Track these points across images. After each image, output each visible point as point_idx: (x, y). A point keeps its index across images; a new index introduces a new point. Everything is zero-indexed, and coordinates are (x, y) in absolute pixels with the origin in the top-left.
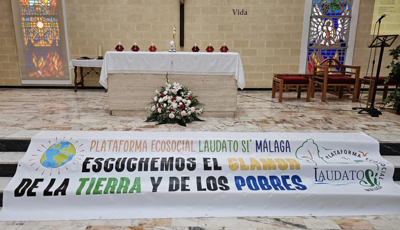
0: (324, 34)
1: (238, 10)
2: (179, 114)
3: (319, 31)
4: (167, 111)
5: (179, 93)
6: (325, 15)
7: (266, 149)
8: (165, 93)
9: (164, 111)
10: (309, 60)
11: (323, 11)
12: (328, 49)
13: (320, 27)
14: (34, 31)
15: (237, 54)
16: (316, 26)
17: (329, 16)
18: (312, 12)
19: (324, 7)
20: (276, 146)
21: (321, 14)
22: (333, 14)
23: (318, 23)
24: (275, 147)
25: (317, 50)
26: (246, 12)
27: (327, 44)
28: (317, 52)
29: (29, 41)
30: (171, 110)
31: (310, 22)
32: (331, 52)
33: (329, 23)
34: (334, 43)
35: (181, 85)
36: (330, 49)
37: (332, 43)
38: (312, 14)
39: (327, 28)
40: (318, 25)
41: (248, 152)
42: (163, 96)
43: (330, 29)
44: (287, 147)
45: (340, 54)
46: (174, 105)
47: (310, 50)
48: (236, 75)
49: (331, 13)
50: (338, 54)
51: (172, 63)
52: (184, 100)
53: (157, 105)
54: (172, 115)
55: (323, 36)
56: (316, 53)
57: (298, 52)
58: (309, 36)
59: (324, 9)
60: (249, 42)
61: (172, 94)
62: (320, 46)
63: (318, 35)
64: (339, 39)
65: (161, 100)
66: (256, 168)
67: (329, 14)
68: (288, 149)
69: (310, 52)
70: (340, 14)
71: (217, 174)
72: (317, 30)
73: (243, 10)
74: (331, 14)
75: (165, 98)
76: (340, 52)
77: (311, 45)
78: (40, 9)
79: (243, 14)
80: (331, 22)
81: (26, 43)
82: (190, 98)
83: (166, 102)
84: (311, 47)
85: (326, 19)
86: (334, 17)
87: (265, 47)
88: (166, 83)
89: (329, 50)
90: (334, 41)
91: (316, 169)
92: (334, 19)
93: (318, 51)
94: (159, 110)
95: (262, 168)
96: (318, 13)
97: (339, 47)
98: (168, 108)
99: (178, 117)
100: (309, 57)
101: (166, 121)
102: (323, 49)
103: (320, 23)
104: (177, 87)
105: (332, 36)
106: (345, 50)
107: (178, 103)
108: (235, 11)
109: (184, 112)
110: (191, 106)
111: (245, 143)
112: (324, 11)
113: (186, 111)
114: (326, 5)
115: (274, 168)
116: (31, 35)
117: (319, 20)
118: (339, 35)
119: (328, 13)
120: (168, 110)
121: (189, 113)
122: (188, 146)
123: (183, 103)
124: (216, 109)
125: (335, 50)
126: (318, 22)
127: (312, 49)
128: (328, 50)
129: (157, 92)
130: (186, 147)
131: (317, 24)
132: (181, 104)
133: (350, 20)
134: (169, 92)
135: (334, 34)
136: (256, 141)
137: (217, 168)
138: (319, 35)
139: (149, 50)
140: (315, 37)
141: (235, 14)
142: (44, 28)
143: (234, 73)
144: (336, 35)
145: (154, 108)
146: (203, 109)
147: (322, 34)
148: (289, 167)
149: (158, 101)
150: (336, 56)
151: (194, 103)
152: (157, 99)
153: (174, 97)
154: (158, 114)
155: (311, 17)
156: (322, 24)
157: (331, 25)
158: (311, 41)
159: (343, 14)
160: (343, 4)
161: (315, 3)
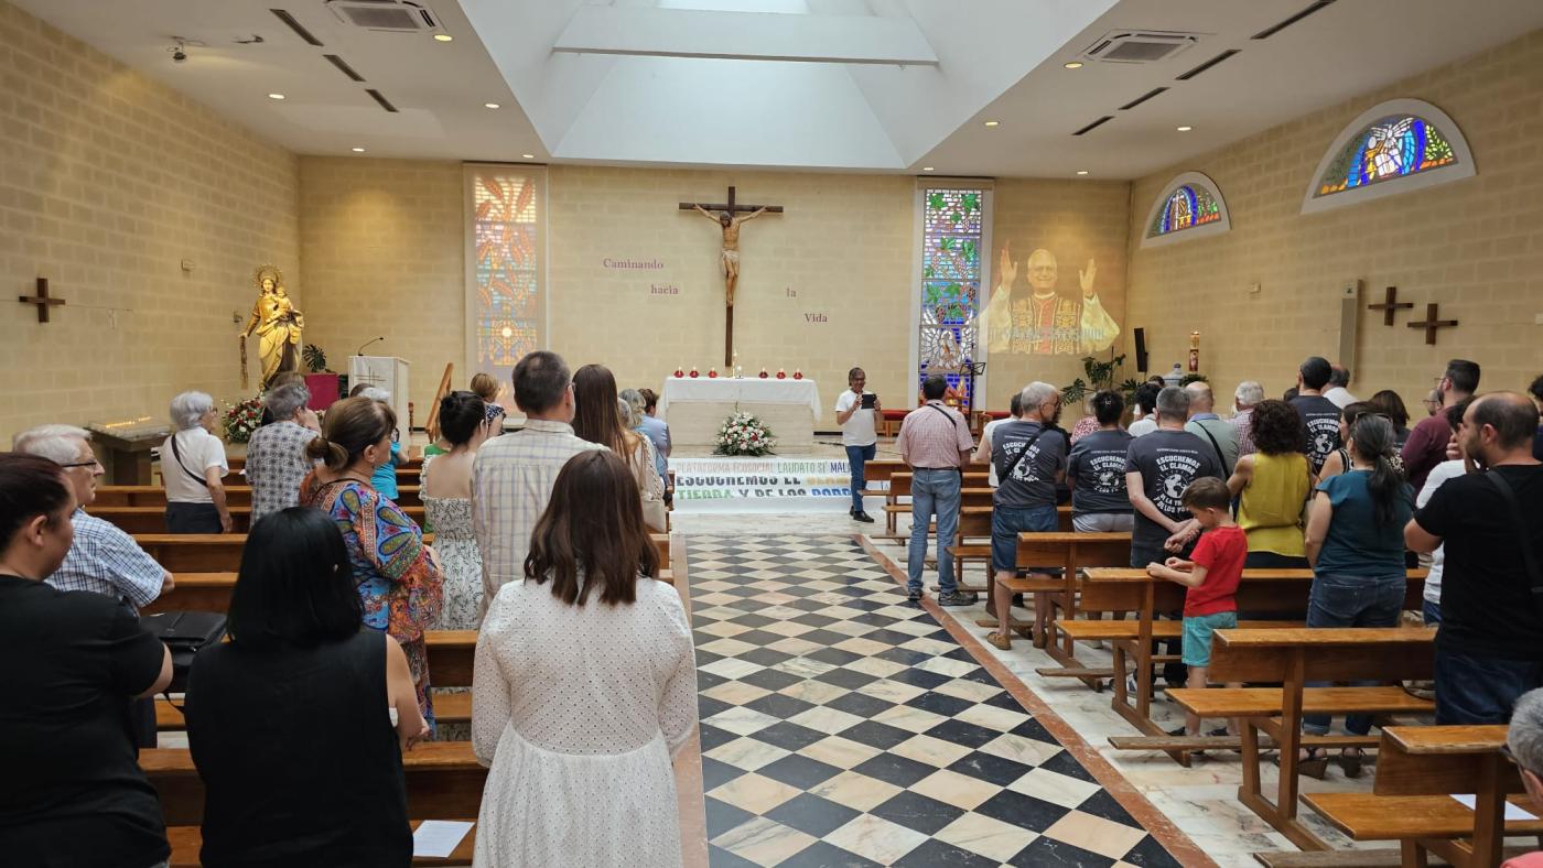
0: (943, 352)
1: (815, 315)
2: (752, 445)
4: (738, 442)
5: (749, 424)
7: (840, 470)
8: (734, 423)
9: (735, 442)
13: (935, 341)
14: (495, 342)
15: (812, 381)
16: (929, 339)
18: (922, 319)
19: (939, 312)
21: (935, 322)
26: (825, 317)
27: (947, 365)
29: (487, 357)
30: (742, 441)
33: (947, 335)
35: (752, 415)
41: (824, 472)
42: (731, 426)
45: (967, 380)
46: (746, 436)
48: (812, 403)
49: (950, 320)
51: (740, 391)
52: (756, 431)
53: (726, 435)
54: (744, 446)
57: (906, 376)
60: (831, 362)
61: (742, 424)
65: (730, 431)
66: (830, 482)
71: (796, 488)
73: (821, 315)
75: (736, 428)
77: (924, 366)
78: (509, 308)
79: (820, 321)
81: (480, 361)
82: (762, 429)
83: (736, 433)
85: (942, 330)
88: (736, 412)
94: (730, 441)
95: (836, 481)
98: (739, 438)
99: (751, 448)
101: (737, 452)
104: (748, 417)
105: (954, 354)
106: (974, 375)
107: (750, 433)
108: (809, 316)
109: (757, 442)
110: (763, 437)
111: (821, 465)
113: (759, 441)
116: (491, 347)
120: (739, 440)
121: (762, 444)
123: (755, 433)
124: (791, 443)
129: (725, 422)
130: (767, 469)
132: (752, 434)
134: (739, 422)
136: (832, 463)
137: (796, 482)
139: (708, 376)
140: (929, 355)
141: (808, 320)
142: (512, 337)
143: (810, 401)
145: (722, 439)
146: (776, 442)
149: (726, 431)
150: (962, 383)
151: (767, 434)
152: (724, 429)
153: (745, 427)
154: (727, 446)
155: (921, 327)
156: (937, 337)
157: (951, 337)
158: (923, 362)
159: (967, 323)
160: (965, 308)
161: (925, 306)
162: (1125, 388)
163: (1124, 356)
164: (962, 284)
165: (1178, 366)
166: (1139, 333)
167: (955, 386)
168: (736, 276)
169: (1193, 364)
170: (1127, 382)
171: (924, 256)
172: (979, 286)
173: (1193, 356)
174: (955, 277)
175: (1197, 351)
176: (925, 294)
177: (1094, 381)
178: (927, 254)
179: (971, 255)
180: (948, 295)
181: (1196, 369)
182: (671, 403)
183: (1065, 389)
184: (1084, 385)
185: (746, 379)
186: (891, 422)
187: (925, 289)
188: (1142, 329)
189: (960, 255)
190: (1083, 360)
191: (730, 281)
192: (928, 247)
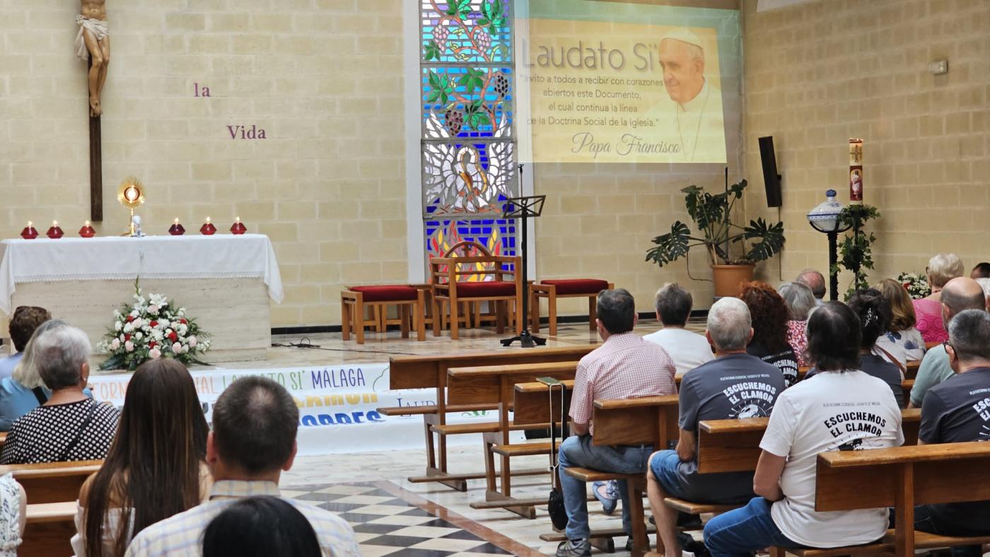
0: (461, 183)
1: (243, 127)
2: (170, 349)
3: (445, 175)
4: (145, 346)
5: (162, 313)
6: (455, 137)
7: (327, 383)
8: (134, 314)
9: (139, 346)
10: (429, 248)
11: (450, 127)
12: (474, 219)
13: (447, 166)
15: (264, 236)
16: (438, 163)
17: (466, 138)
18: (425, 130)
19: (452, 118)
20: (343, 377)
21: (445, 134)
22: (476, 134)
23: (443, 158)
24: (342, 380)
25: (446, 223)
26: (261, 132)
27: (470, 206)
28: (448, 227)
30: (151, 344)
31: (422, 153)
32: (481, 226)
33: (467, 155)
34: (486, 204)
35: (165, 299)
36: (478, 219)
37: (482, 203)
38: (423, 135)
39: (465, 168)
40: (442, 162)
41: (301, 388)
42: (130, 320)
43: (472, 169)
44: (359, 379)
45: (503, 230)
46: (157, 334)
47: (429, 224)
48: (267, 274)
49: (469, 131)
50: (499, 230)
51: (142, 258)
52: (174, 325)
53: (122, 336)
54: (155, 353)
55: (456, 186)
56: (445, 230)
57: (399, 229)
58: (422, 187)
59: (451, 124)
60: (276, 206)
61: (149, 315)
62: (454, 211)
63: (446, 186)
64: (496, 194)
65: (129, 327)
66: (314, 404)
67: (465, 135)
68: (361, 381)
69: (430, 227)
70: (490, 134)
72: (442, 172)
73: (254, 126)
74: (469, 135)
75: (139, 322)
76: (503, 226)
77: (431, 209)
79: (254, 137)
80: (471, 152)
82: (183, 322)
83: (139, 330)
84: (431, 215)
85: (458, 147)
86: (478, 143)
87: (318, 218)
88: (136, 296)
89: (478, 222)
90: (484, 198)
91: (399, 400)
92: (478, 146)
93: (451, 224)
94: (129, 346)
95: (324, 404)
96: (439, 132)
97: (498, 213)
98: (147, 340)
100: (429, 240)
102: (460, 220)
103: (446, 156)
104: (158, 302)
105: (480, 187)
106: (515, 219)
107: (164, 331)
108: (234, 130)
109: (177, 345)
110: (187, 335)
111: (295, 376)
112: (453, 126)
113: (181, 343)
114: (455, 113)
115: (341, 402)
117: (444, 148)
118: (495, 183)
119: (462, 130)
120: (146, 343)
121: (186, 348)
122: (205, 386)
123: (173, 329)
124: (231, 346)
125: (491, 222)
126: (441, 152)
127: (434, 220)
128: (473, 222)
129: (117, 313)
130: (203, 388)
131: (439, 159)
132: (169, 331)
133: (516, 148)
134: (142, 312)
135: (482, 181)
136: (313, 372)
138: (449, 185)
139: (79, 235)
140: (438, 189)
141: (234, 136)
143: (262, 272)
144: (488, 183)
145: (116, 342)
146: (209, 342)
147: (454, 183)
148: (362, 400)
149: (122, 328)
150: (495, 235)
151: (193, 331)
152: (118, 326)
153: (153, 319)
154: (126, 353)
155: (423, 142)
156: (450, 158)
157: (473, 159)
158: (430, 200)
159: (498, 135)
160: (494, 111)
161: (428, 108)
162: (750, 233)
163: (744, 183)
164: (485, 70)
165: (832, 194)
166: (766, 145)
167: (484, 241)
168: (105, 63)
169: (855, 188)
170: (752, 223)
171: (421, 26)
172: (512, 74)
173: (854, 177)
174: (473, 59)
175: (860, 167)
176: (427, 88)
177: (702, 225)
178: (426, 22)
179: (496, 22)
180: (462, 89)
181: (860, 196)
182: (17, 284)
183: (658, 240)
184: (688, 231)
185: (147, 238)
186: (385, 304)
187: (426, 80)
188: (770, 138)
189: (480, 23)
190: (683, 191)
191: (94, 71)
192: (428, 11)
